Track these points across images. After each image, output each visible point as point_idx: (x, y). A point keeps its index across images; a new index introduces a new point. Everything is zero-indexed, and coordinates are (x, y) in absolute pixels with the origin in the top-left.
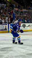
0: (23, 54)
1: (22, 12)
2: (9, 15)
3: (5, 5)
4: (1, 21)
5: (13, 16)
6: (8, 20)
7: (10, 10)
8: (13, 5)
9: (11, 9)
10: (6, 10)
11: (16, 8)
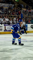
0: (31, 55)
1: (30, 12)
2: (17, 15)
3: (13, 5)
4: (9, 21)
5: (21, 17)
6: (16, 21)
7: (19, 11)
8: (21, 5)
9: (19, 9)
10: (14, 10)
11: (24, 8)
